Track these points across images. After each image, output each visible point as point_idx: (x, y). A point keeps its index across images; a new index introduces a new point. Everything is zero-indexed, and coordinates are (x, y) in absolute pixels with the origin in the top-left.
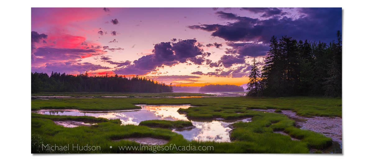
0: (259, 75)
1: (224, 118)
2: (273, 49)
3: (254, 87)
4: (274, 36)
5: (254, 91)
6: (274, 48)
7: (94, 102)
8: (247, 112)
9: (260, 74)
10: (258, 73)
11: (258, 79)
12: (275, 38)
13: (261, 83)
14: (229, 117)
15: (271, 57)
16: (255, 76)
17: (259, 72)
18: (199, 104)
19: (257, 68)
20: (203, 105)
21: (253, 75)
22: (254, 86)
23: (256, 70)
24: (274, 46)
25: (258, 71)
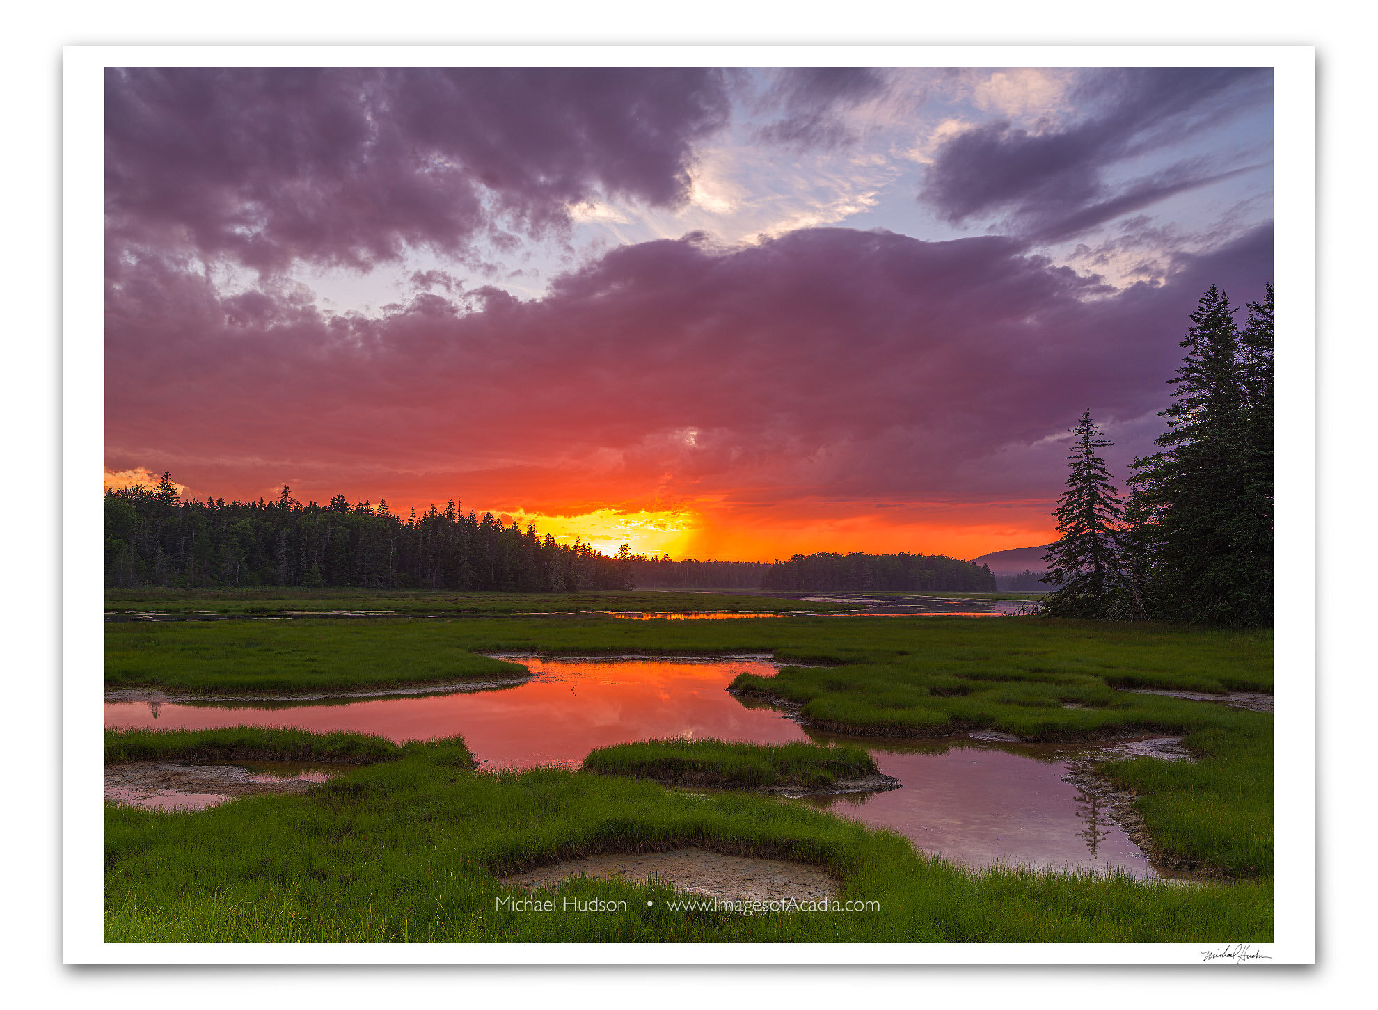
0: (1114, 505)
1: (1020, 735)
2: (1202, 359)
3: (1087, 569)
4: (1213, 291)
5: (1083, 587)
6: (1207, 356)
7: (249, 644)
8: (1126, 705)
9: (1118, 502)
10: (1109, 493)
11: (1109, 526)
12: (1220, 299)
13: (1129, 547)
14: (1044, 725)
15: (1193, 403)
16: (1091, 509)
17: (1113, 489)
18: (819, 654)
19: (1103, 470)
20: (843, 656)
21: (1081, 506)
22: (1084, 562)
23: (1096, 477)
24: (1206, 342)
25: (1105, 486)
